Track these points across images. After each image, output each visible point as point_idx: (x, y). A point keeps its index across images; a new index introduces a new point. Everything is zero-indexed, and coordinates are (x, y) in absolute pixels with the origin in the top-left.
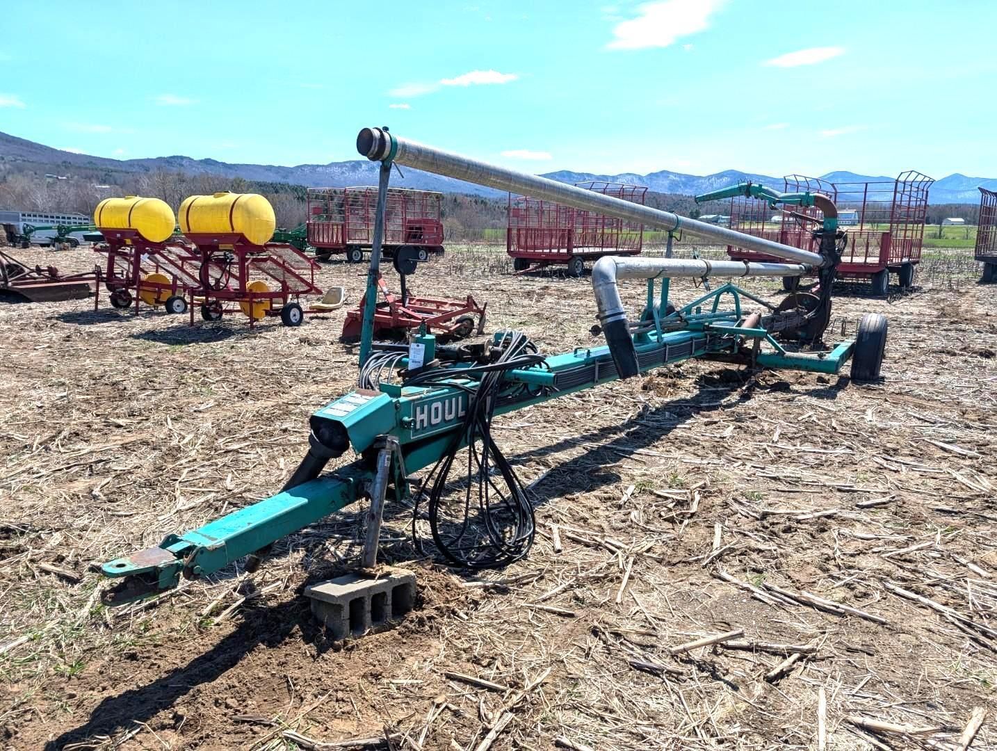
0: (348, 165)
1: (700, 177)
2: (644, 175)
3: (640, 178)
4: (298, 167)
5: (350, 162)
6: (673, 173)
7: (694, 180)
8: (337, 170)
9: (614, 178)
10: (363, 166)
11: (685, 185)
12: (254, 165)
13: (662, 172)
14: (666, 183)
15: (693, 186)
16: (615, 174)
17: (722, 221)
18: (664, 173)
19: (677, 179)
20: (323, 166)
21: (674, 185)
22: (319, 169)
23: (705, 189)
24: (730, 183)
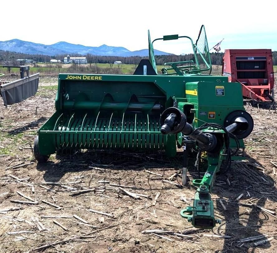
23: (5, 47)
24: (17, 45)
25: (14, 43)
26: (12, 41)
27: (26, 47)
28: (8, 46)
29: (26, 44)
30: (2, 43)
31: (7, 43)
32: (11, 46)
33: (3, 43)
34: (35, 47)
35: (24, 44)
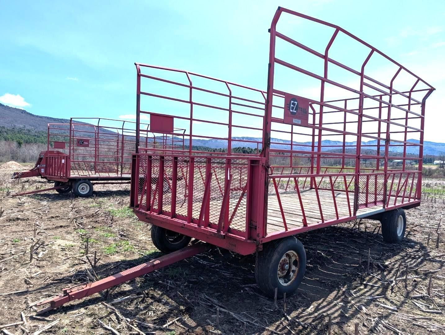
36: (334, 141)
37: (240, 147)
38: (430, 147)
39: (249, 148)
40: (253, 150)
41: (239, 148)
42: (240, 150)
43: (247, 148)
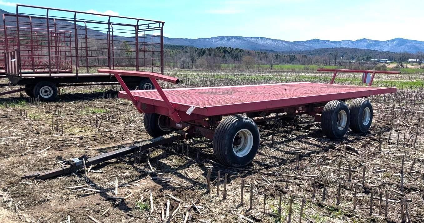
0: (219, 38)
1: (382, 41)
2: (354, 41)
3: (352, 42)
4: (198, 39)
5: (220, 37)
6: (368, 40)
7: (379, 43)
8: (215, 40)
9: (340, 42)
10: (225, 38)
11: (375, 45)
12: (180, 38)
13: (364, 39)
14: (365, 44)
15: (378, 46)
16: (340, 40)
17: (382, 62)
18: (364, 40)
19: (371, 42)
20: (208, 39)
21: (370, 45)
22: (207, 40)
23: (385, 47)
24: (398, 44)
25: (395, 42)
26: (393, 41)
27: (407, 46)
28: (388, 46)
29: (409, 43)
30: (382, 43)
31: (388, 43)
32: (392, 45)
33: (384, 43)
34: (418, 45)
35: (406, 43)
36: (323, 40)
37: (221, 47)
38: (415, 46)
39: (230, 48)
40: (234, 50)
41: (219, 48)
42: (220, 50)
43: (228, 47)
